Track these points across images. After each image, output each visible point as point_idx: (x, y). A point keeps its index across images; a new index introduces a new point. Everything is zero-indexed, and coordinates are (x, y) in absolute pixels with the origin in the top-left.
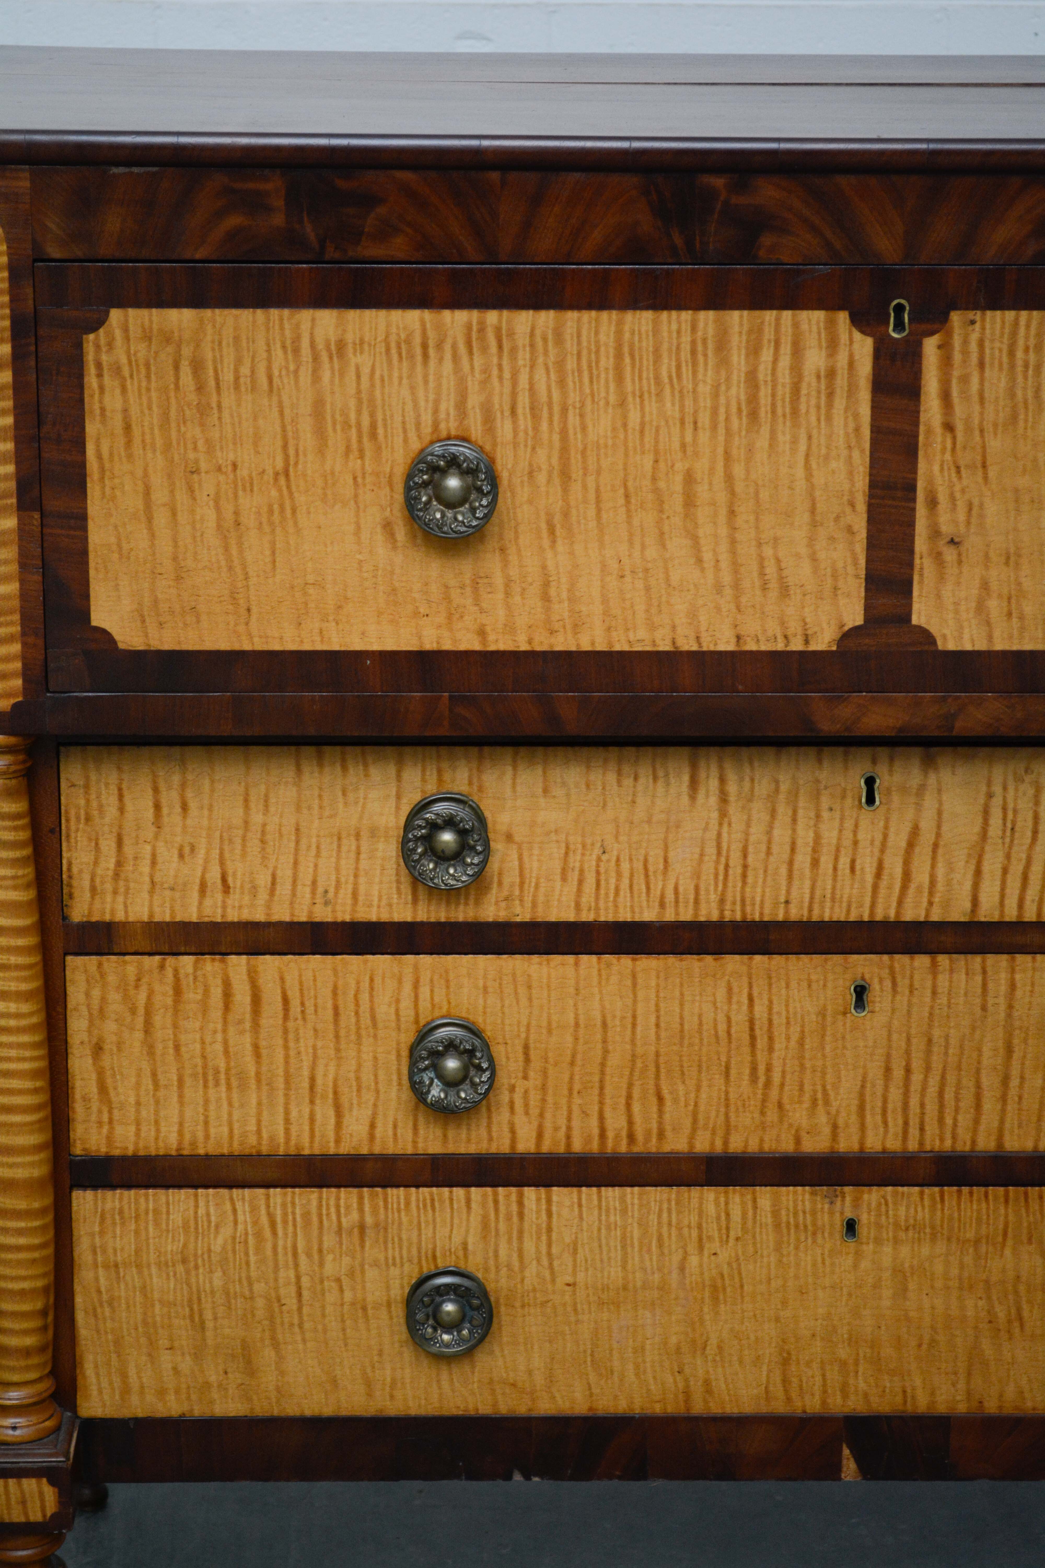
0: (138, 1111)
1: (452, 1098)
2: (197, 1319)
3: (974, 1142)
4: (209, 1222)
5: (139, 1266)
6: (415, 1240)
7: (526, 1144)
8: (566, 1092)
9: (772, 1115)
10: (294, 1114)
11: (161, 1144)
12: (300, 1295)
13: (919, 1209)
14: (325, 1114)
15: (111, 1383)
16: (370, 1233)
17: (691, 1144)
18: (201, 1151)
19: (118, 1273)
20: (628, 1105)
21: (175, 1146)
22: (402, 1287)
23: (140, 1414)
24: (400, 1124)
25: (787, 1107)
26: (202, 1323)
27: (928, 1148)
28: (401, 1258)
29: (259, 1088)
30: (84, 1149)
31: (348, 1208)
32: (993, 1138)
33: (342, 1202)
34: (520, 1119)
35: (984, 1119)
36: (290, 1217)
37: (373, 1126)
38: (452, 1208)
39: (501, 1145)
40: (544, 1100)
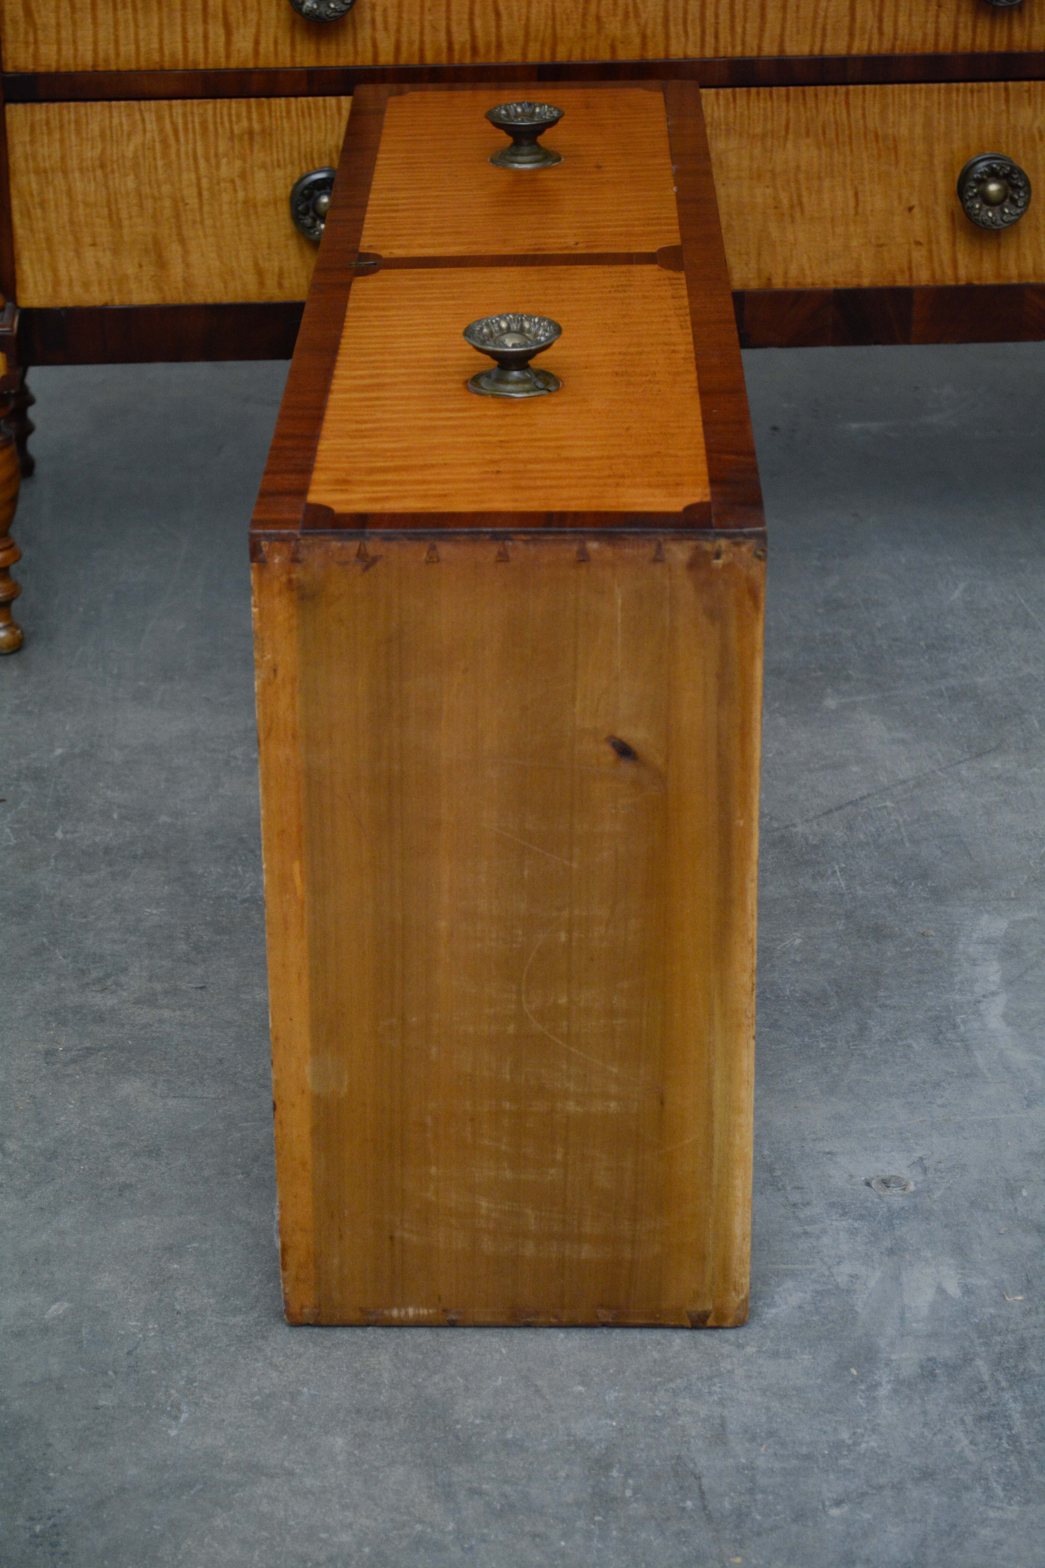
0: (58, 32)
1: (323, 9)
2: (115, 218)
3: (760, 48)
4: (122, 131)
5: (65, 172)
6: (296, 144)
7: (386, 58)
8: (418, 9)
9: (592, 27)
10: (190, 33)
11: (79, 62)
12: (200, 195)
13: (716, 108)
14: (217, 31)
15: (44, 277)
16: (258, 139)
17: (524, 55)
18: (113, 68)
19: (47, 178)
20: (471, 20)
21: (90, 63)
22: (286, 187)
23: (70, 304)
24: (280, 41)
25: (604, 19)
26: (120, 220)
27: (722, 54)
28: (285, 159)
29: (160, 9)
30: (15, 67)
31: (239, 116)
32: (776, 44)
33: (233, 112)
34: (380, 35)
35: (768, 26)
36: (190, 126)
37: (257, 43)
38: (326, 115)
39: (365, 59)
40: (400, 17)
